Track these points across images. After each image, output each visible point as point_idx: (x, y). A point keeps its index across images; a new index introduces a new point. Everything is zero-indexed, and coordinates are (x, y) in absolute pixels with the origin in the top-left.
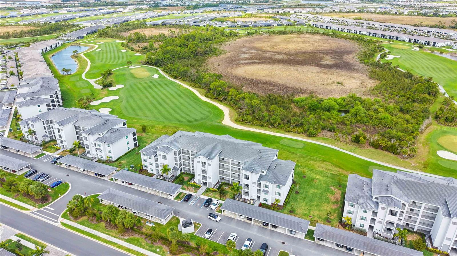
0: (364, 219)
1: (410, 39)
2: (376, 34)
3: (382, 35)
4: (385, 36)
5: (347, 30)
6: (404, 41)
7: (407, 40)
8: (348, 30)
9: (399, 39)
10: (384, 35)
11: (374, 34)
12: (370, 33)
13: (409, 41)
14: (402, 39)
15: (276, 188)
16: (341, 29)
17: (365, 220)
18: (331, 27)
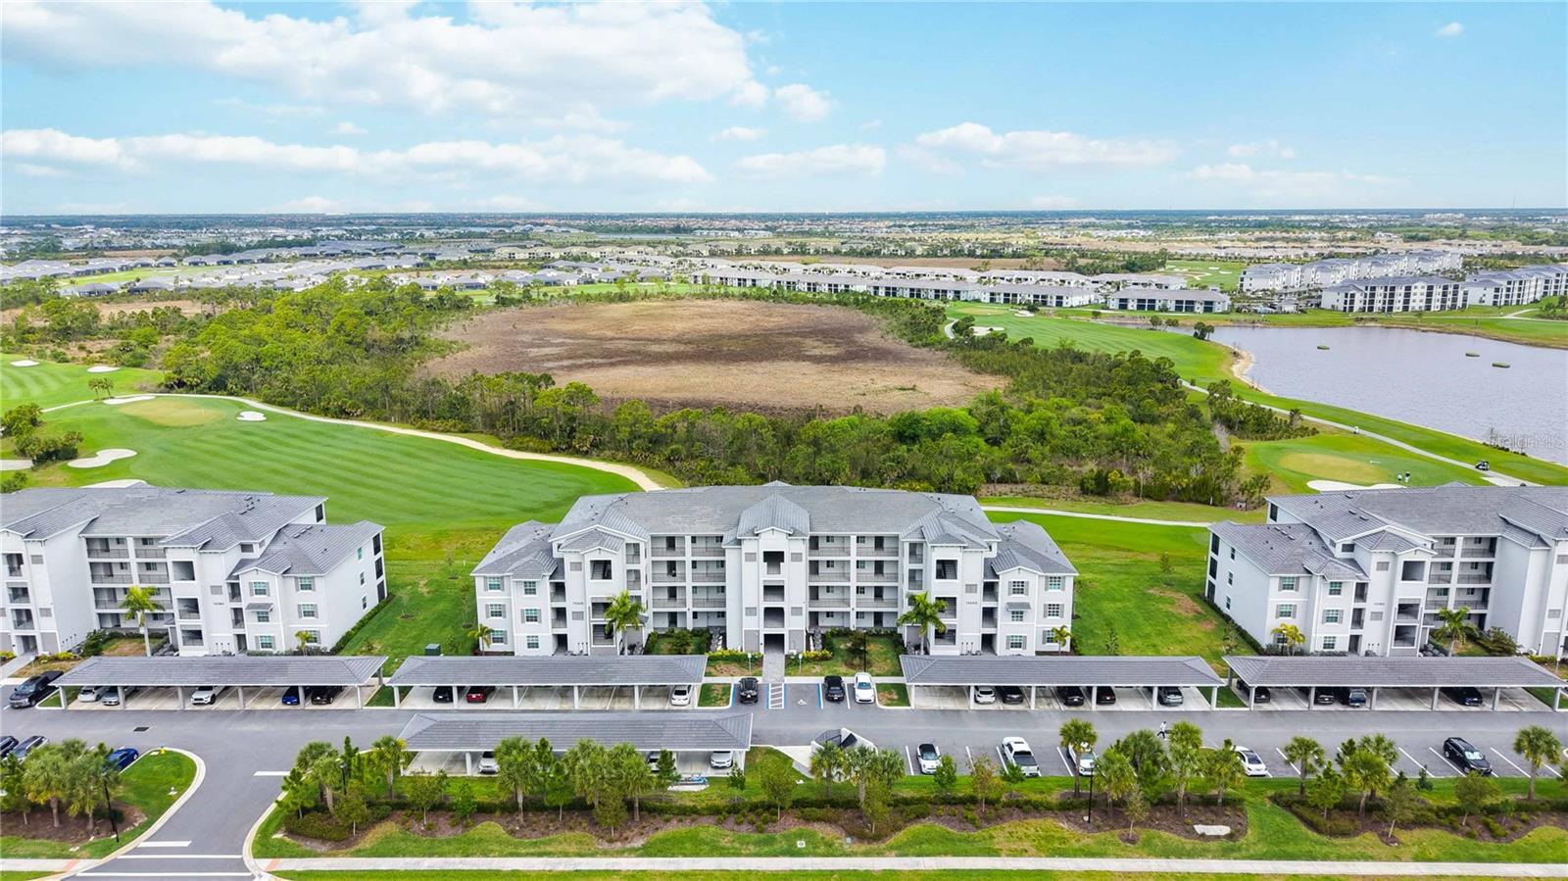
0: (1332, 618)
1: (992, 294)
2: (894, 289)
3: (912, 290)
4: (922, 293)
5: (806, 286)
6: (978, 301)
7: (986, 298)
8: (809, 284)
9: (963, 296)
10: (919, 290)
11: (887, 288)
12: (877, 288)
13: (992, 300)
14: (971, 296)
15: (1046, 589)
16: (788, 283)
17: (1335, 619)
18: (754, 281)
